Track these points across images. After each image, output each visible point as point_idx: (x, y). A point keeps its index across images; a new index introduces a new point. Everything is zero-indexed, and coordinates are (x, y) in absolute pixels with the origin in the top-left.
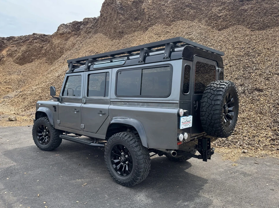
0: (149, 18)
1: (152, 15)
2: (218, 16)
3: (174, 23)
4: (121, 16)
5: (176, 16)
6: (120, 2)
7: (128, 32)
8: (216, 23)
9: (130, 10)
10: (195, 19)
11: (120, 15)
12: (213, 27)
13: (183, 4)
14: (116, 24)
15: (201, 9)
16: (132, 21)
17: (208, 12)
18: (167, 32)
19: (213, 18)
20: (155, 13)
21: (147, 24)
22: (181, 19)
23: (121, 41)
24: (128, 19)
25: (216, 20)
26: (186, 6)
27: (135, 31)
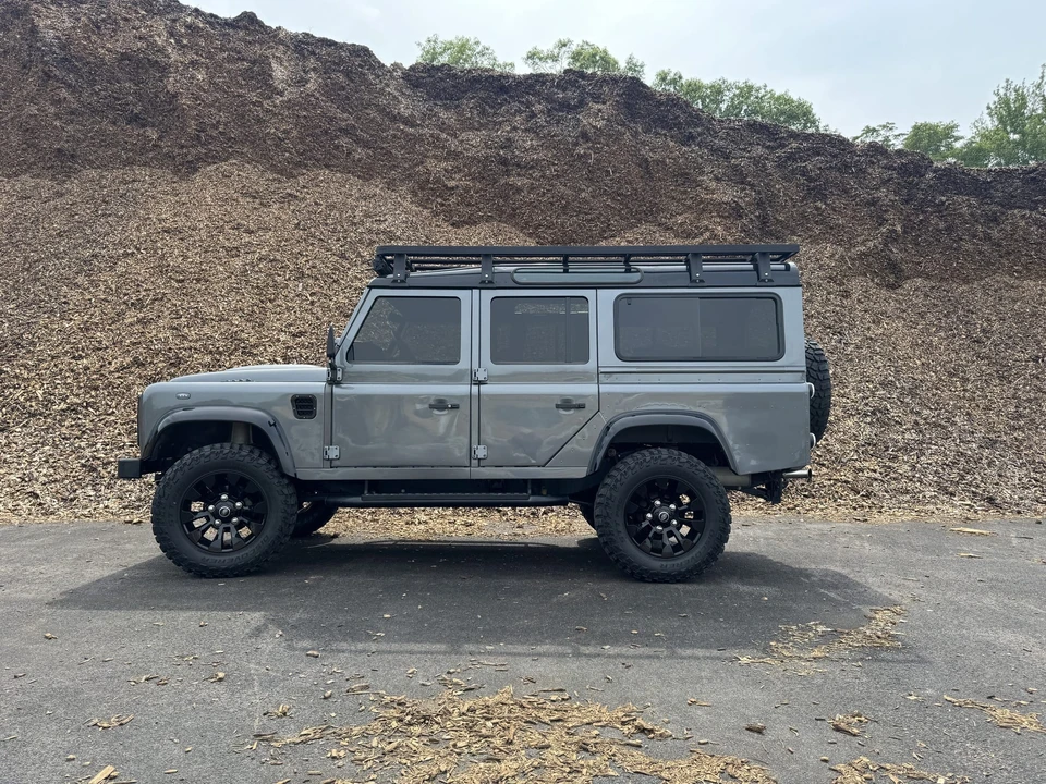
0: (199, 131)
1: (215, 127)
2: (445, 186)
3: (305, 171)
4: (64, 93)
5: (310, 151)
6: (58, 38)
7: (97, 159)
8: (442, 205)
9: (108, 82)
10: (372, 177)
11: (59, 88)
12: (436, 214)
13: (332, 121)
14: (36, 115)
15: (389, 153)
16: (114, 123)
17: (410, 167)
18: (290, 195)
19: (431, 189)
20: (223, 119)
21: (193, 151)
22: (327, 166)
23: (73, 185)
24: (95, 111)
25: (440, 196)
26: (340, 130)
27: (130, 163)
